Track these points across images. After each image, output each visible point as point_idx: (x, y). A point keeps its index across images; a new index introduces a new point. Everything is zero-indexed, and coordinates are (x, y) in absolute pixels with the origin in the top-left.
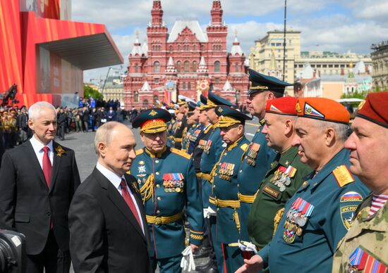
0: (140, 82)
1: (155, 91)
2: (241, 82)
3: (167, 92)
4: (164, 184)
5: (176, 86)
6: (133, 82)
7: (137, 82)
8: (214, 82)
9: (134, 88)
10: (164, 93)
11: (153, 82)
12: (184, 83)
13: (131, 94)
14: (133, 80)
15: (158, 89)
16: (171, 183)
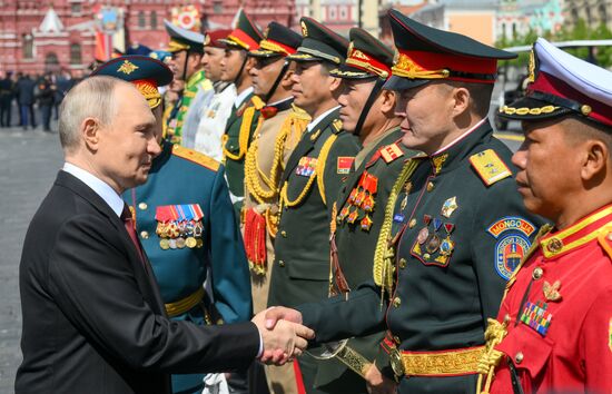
0: (36, 12)
1: (74, 32)
2: (272, 11)
3: (102, 36)
4: (160, 229)
5: (122, 22)
6: (20, 12)
7: (28, 12)
8: (209, 11)
9: (23, 26)
10: (93, 38)
11: (69, 12)
12: (142, 13)
13: (16, 40)
14: (18, 7)
15: (81, 27)
16: (173, 227)
